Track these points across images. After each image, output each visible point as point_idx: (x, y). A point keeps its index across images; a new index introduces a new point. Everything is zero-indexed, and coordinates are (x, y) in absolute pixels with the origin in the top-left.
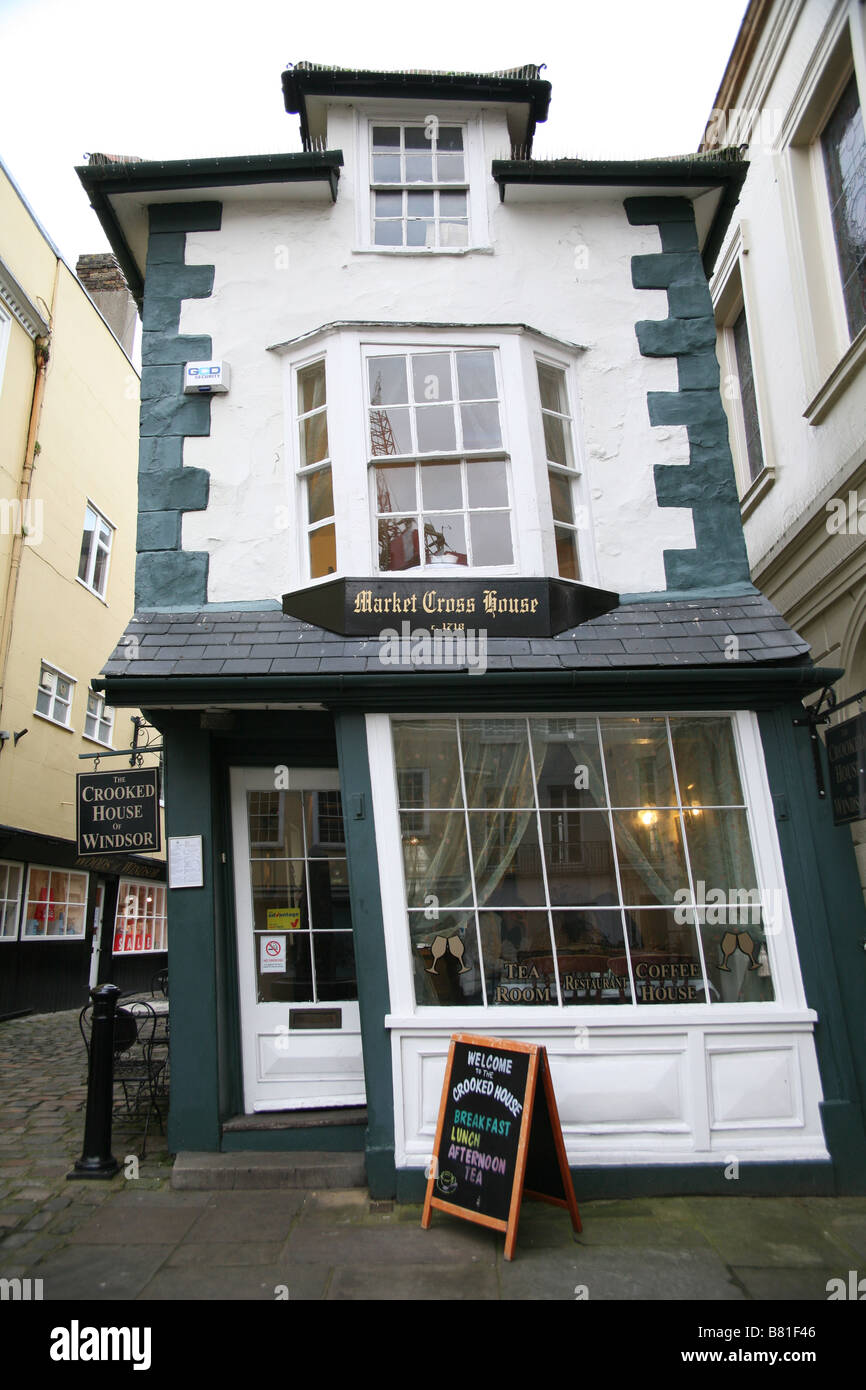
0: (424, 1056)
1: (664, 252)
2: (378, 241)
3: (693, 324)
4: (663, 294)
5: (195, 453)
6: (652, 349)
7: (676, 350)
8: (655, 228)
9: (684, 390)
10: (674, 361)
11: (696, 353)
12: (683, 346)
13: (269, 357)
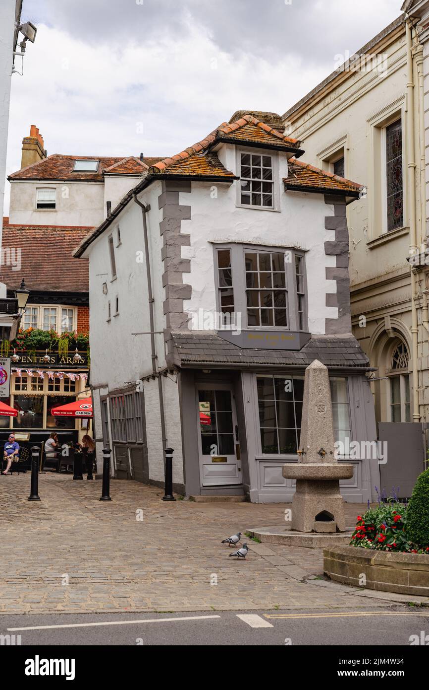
0: (265, 467)
1: (336, 216)
2: (243, 203)
3: (343, 244)
4: (334, 232)
5: (187, 279)
6: (329, 253)
7: (335, 254)
8: (332, 206)
9: (337, 267)
10: (335, 256)
11: (343, 254)
12: (338, 252)
13: (209, 245)
